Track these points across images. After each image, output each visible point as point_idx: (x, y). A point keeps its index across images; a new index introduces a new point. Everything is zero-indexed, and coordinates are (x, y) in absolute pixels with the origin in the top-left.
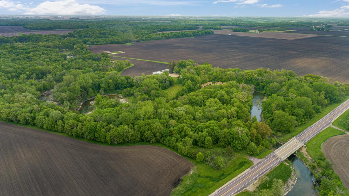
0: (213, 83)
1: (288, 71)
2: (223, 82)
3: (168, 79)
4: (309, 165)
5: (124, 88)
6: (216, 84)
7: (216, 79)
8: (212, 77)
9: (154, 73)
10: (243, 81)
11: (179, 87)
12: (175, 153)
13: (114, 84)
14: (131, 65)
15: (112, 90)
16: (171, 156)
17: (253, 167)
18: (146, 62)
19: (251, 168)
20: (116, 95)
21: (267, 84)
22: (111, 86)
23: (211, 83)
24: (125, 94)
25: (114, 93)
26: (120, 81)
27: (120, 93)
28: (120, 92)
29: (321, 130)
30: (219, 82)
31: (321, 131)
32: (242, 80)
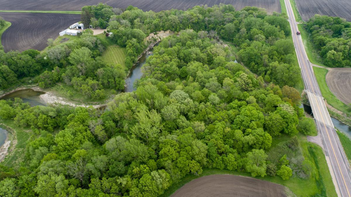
0: (154, 34)
1: (227, 6)
2: (165, 31)
3: (99, 42)
4: (346, 121)
5: (34, 73)
6: (158, 35)
7: (157, 29)
8: (153, 27)
9: (62, 33)
10: (190, 25)
11: (115, 49)
12: (240, 176)
13: (13, 72)
14: (7, 25)
15: (15, 82)
16: (242, 185)
17: (326, 152)
18: (28, 15)
19: (328, 155)
20: (24, 88)
21: (216, 25)
22: (8, 76)
23: (152, 35)
24: (46, 84)
25: (19, 86)
26: (22, 63)
27: (32, 83)
28: (30, 81)
29: (312, 72)
30: (160, 31)
31: (314, 75)
32: (188, 25)
